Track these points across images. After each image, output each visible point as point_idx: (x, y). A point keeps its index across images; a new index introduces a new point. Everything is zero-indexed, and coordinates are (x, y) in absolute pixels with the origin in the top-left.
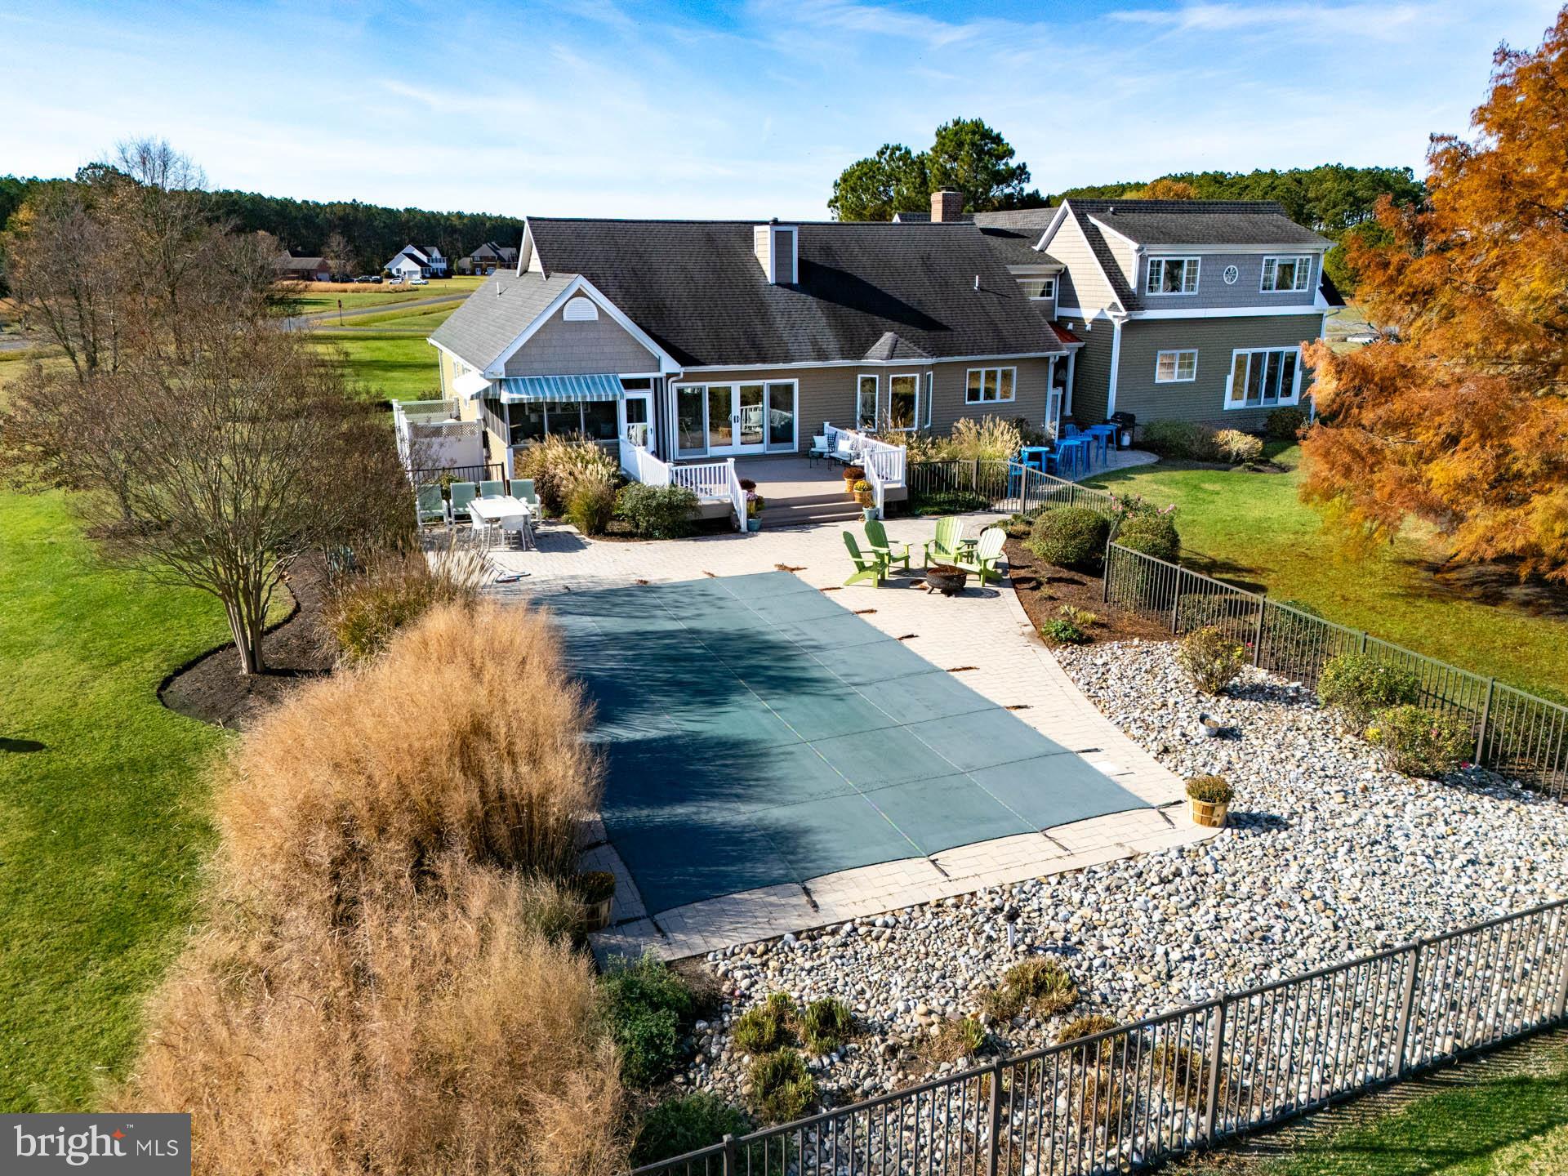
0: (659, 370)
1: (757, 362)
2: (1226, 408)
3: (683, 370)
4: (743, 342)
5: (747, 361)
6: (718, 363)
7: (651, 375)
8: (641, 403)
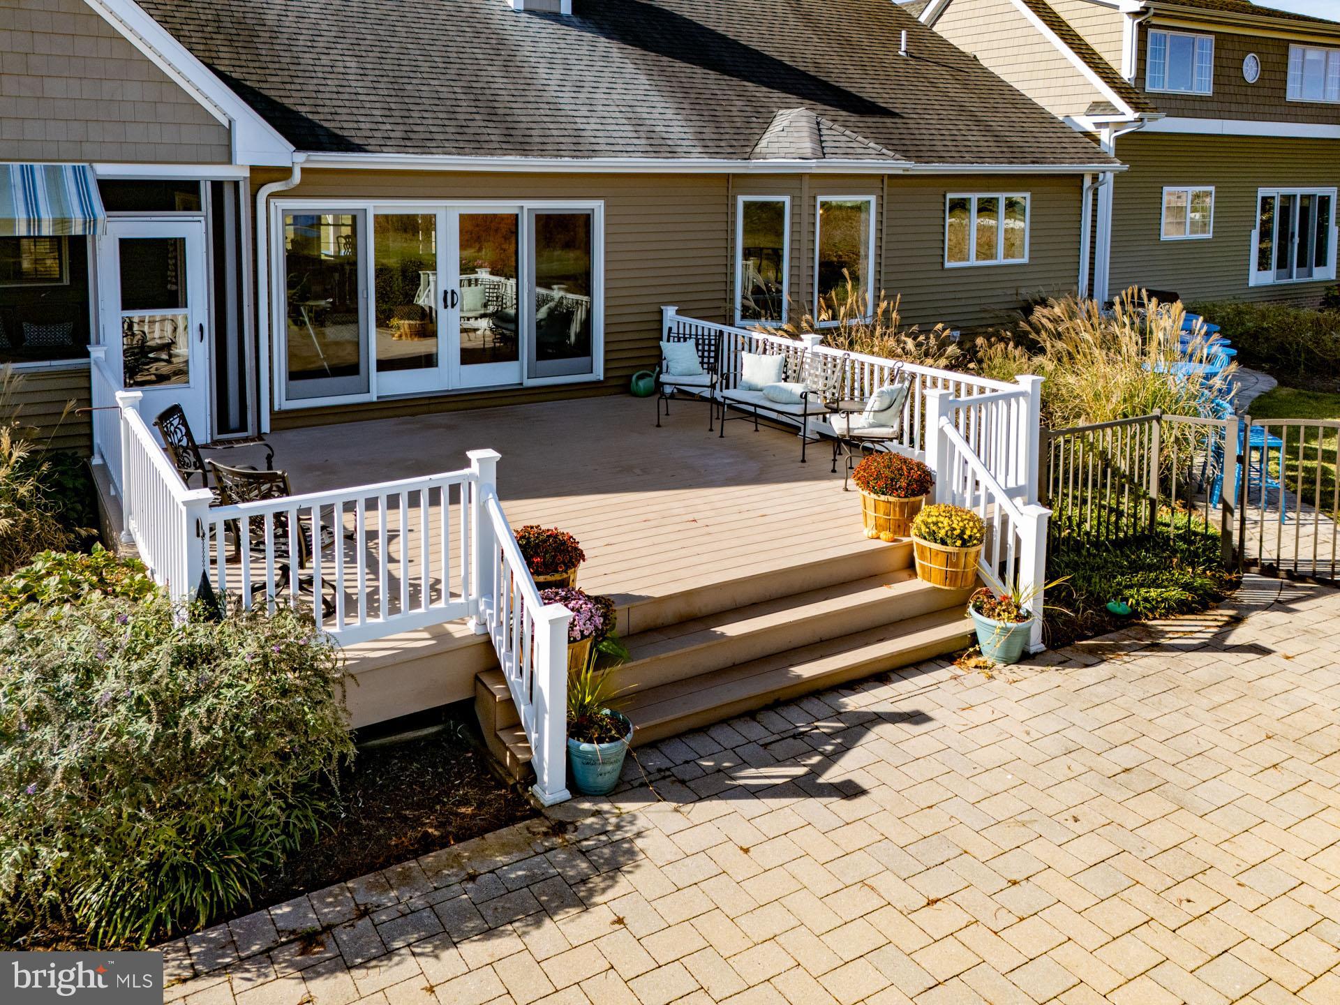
0: (229, 160)
1: (506, 152)
2: (1251, 284)
3: (301, 160)
4: (465, 106)
5: (478, 146)
6: (402, 148)
7: (204, 172)
8: (172, 250)
